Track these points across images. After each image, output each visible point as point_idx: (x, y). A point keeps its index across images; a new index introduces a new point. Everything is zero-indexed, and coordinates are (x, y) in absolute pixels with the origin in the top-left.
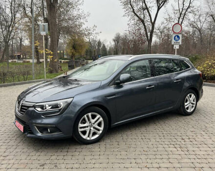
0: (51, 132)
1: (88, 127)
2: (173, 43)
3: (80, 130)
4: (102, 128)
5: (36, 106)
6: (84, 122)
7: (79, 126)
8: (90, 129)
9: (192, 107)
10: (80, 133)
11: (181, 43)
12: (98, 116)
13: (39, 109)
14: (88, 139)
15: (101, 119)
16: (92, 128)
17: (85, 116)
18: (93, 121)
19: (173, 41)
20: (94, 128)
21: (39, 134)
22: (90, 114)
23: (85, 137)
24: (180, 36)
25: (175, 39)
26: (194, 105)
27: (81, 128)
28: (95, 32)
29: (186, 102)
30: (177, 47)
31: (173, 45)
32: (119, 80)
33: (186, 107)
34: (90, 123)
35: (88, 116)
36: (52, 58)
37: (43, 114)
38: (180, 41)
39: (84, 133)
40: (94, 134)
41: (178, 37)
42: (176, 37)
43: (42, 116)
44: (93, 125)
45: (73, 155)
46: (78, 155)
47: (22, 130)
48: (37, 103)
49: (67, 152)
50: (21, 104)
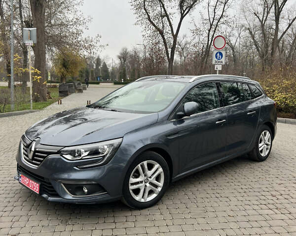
0: (89, 193)
1: (141, 182)
2: (214, 63)
3: (131, 187)
4: (161, 184)
5: (63, 151)
6: (137, 175)
7: (130, 182)
8: (146, 186)
9: (267, 149)
10: (131, 191)
11: (224, 63)
12: (157, 166)
13: (69, 157)
14: (143, 200)
15: (161, 170)
16: (148, 185)
17: (139, 165)
18: (149, 173)
19: (214, 59)
20: (151, 183)
21: (69, 197)
22: (145, 163)
23: (138, 198)
24: (224, 53)
25: (216, 57)
26: (269, 147)
27: (133, 184)
28: (98, 44)
29: (260, 143)
30: (219, 67)
32: (184, 111)
33: (260, 149)
34: (145, 175)
35: (142, 166)
36: (40, 79)
37: (77, 165)
38: (223, 60)
39: (137, 191)
40: (151, 192)
41: (221, 54)
42: (218, 54)
43: (75, 168)
44: (149, 179)
45: (126, 228)
46: (134, 227)
47: (35, 190)
48: (65, 147)
49: (114, 222)
50: (33, 149)
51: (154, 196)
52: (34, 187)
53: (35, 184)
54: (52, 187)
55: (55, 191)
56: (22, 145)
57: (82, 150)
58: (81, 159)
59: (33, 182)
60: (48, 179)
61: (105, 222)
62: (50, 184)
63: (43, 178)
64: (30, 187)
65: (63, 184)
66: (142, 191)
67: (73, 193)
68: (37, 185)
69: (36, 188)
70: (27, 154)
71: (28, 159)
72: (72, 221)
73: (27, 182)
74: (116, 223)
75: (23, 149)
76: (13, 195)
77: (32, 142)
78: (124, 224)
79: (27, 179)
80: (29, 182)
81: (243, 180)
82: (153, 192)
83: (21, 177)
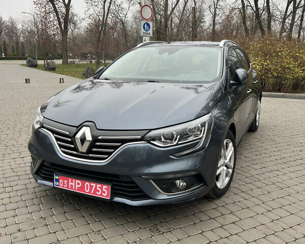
3: (217, 174)
4: (232, 164)
12: (231, 144)
13: (159, 143)
15: (233, 148)
18: (227, 154)
20: (226, 166)
21: (163, 196)
22: (225, 142)
23: (219, 184)
25: (144, 28)
31: (142, 37)
34: (224, 158)
38: (151, 31)
39: (217, 178)
41: (148, 25)
42: (146, 25)
43: (171, 156)
45: (234, 223)
46: (240, 219)
47: (101, 195)
48: (151, 130)
49: (211, 218)
50: (89, 137)
51: (228, 179)
52: (96, 190)
53: (99, 185)
54: (137, 187)
55: (141, 191)
56: (52, 137)
57: (174, 133)
58: (177, 144)
59: (94, 185)
60: (129, 176)
61: (201, 221)
62: (133, 182)
63: (117, 176)
64: (87, 191)
65: (153, 180)
66: (221, 176)
67: (167, 190)
68: (104, 187)
69: (104, 193)
70: (72, 146)
71: (75, 153)
72: (162, 227)
73: (77, 186)
74: (214, 219)
75: (57, 139)
76: (36, 208)
77: (79, 128)
78: (225, 219)
79: (77, 181)
80: (83, 186)
81: (266, 151)
82: (227, 175)
83: (57, 180)
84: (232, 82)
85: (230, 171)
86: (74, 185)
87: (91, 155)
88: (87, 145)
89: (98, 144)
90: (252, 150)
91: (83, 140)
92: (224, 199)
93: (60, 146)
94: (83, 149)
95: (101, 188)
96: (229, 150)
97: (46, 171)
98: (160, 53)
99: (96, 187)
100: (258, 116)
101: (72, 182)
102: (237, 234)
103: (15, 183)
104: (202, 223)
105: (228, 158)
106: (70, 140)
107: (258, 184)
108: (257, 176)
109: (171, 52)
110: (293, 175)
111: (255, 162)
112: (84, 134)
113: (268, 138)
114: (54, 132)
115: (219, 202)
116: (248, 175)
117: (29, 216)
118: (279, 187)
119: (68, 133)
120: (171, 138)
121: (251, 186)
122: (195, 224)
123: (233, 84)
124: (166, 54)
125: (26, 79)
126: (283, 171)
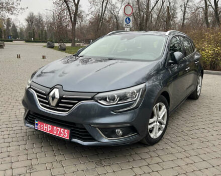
2: (124, 26)
3: (149, 127)
4: (165, 122)
10: (149, 131)
11: (131, 27)
12: (164, 107)
13: (103, 102)
14: (155, 138)
15: (166, 110)
16: (158, 124)
17: (154, 107)
19: (125, 23)
20: (159, 122)
22: (158, 104)
23: (152, 135)
24: (131, 18)
25: (126, 21)
27: (150, 124)
31: (124, 28)
35: (156, 107)
38: (131, 24)
41: (129, 19)
42: (127, 19)
43: (112, 112)
44: (159, 119)
45: (158, 163)
46: (163, 161)
47: (63, 136)
48: (99, 93)
49: (142, 159)
50: (57, 96)
51: (161, 132)
52: (60, 133)
53: (62, 130)
54: (87, 132)
55: (90, 135)
56: (35, 94)
57: (116, 96)
58: (117, 104)
59: (59, 129)
60: (82, 125)
61: (134, 160)
62: (84, 129)
63: (74, 124)
64: (55, 133)
65: (99, 128)
66: (155, 129)
67: (108, 136)
68: (66, 131)
69: (66, 134)
70: (47, 101)
71: (48, 106)
72: (104, 162)
73: (49, 129)
74: (144, 159)
75: (38, 96)
76: (24, 142)
77: (52, 89)
78: (152, 160)
79: (49, 126)
80: (52, 129)
81: (199, 114)
82: (159, 129)
83: (37, 124)
84: (170, 61)
85: (163, 126)
86: (47, 128)
87: (58, 108)
88: (56, 101)
89: (63, 101)
90: (190, 113)
91: (53, 98)
92: (156, 146)
93: (40, 101)
94: (54, 103)
95: (64, 131)
96: (162, 111)
97: (31, 117)
98: (122, 39)
99: (60, 131)
100: (199, 88)
101: (46, 126)
102: (157, 171)
103: (15, 125)
104: (134, 161)
105: (161, 117)
106: (45, 97)
107: (186, 137)
108: (187, 132)
109: (129, 39)
110: (215, 133)
111: (188, 122)
112: (54, 94)
113: (205, 104)
114: (36, 91)
115: (152, 148)
116: (180, 131)
117: (17, 147)
118: (201, 141)
119: (44, 92)
120: (113, 99)
121: (180, 139)
122: (129, 161)
123: (171, 63)
124: (126, 40)
125: (43, 56)
126: (208, 129)
